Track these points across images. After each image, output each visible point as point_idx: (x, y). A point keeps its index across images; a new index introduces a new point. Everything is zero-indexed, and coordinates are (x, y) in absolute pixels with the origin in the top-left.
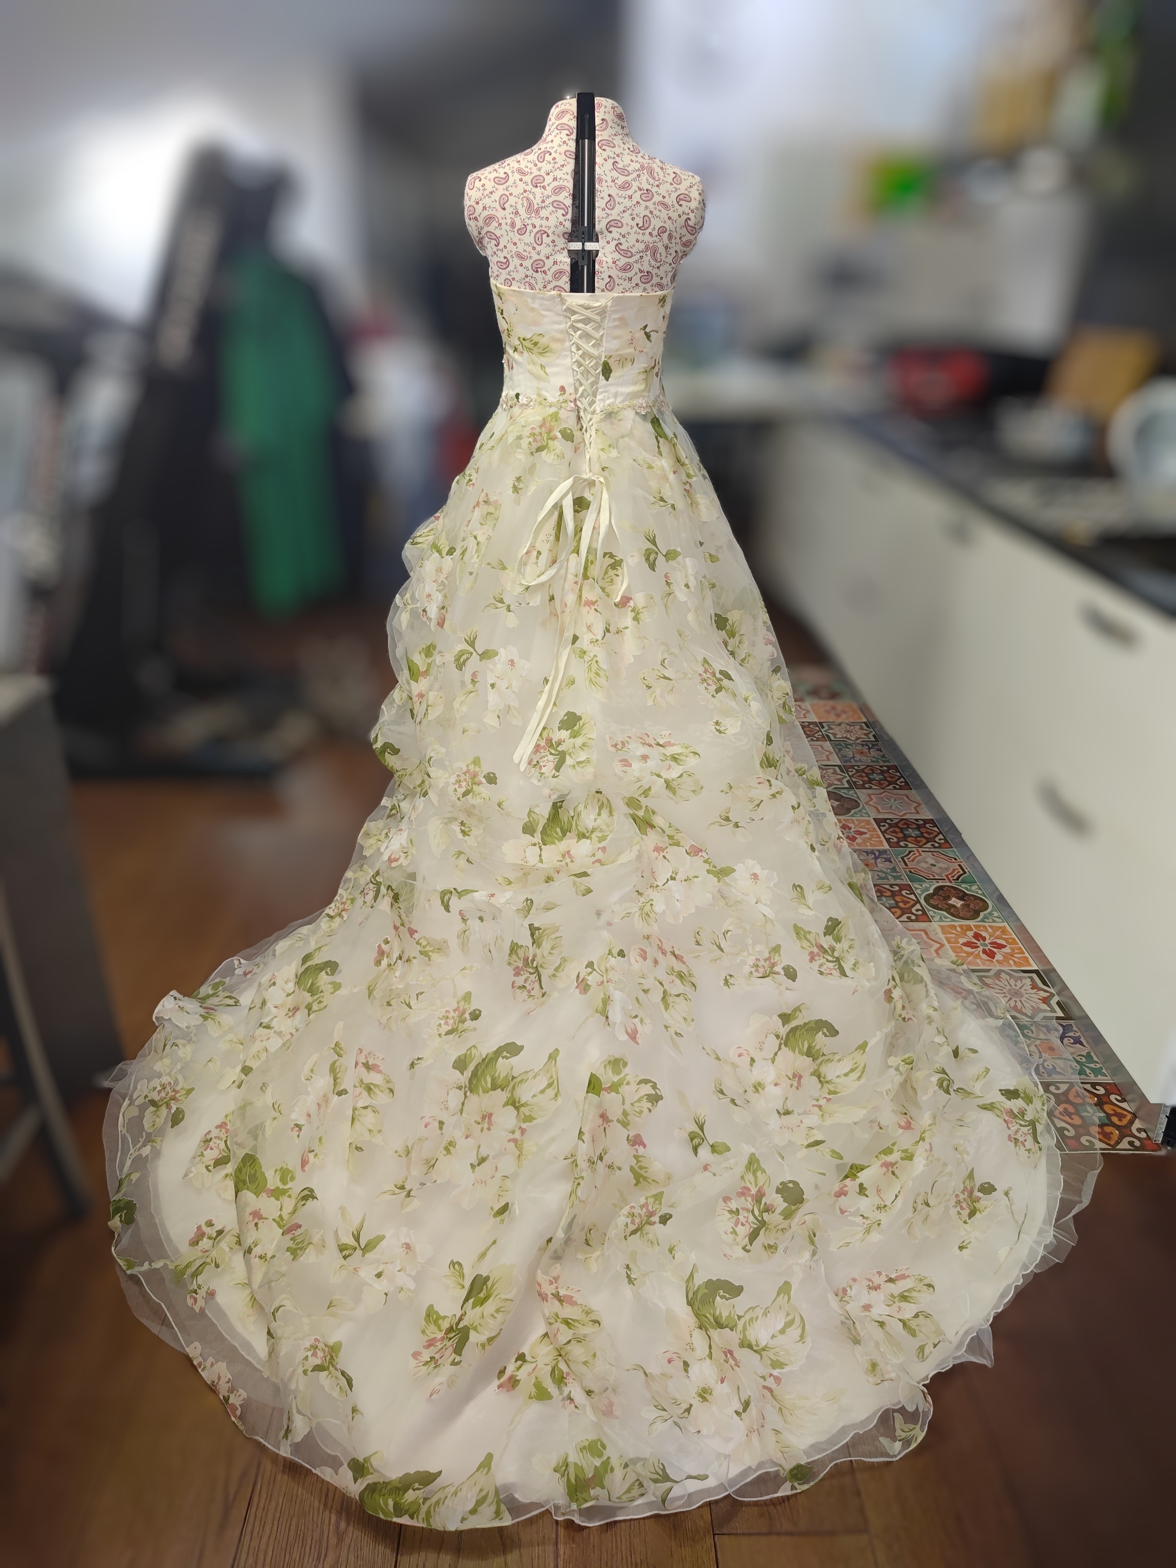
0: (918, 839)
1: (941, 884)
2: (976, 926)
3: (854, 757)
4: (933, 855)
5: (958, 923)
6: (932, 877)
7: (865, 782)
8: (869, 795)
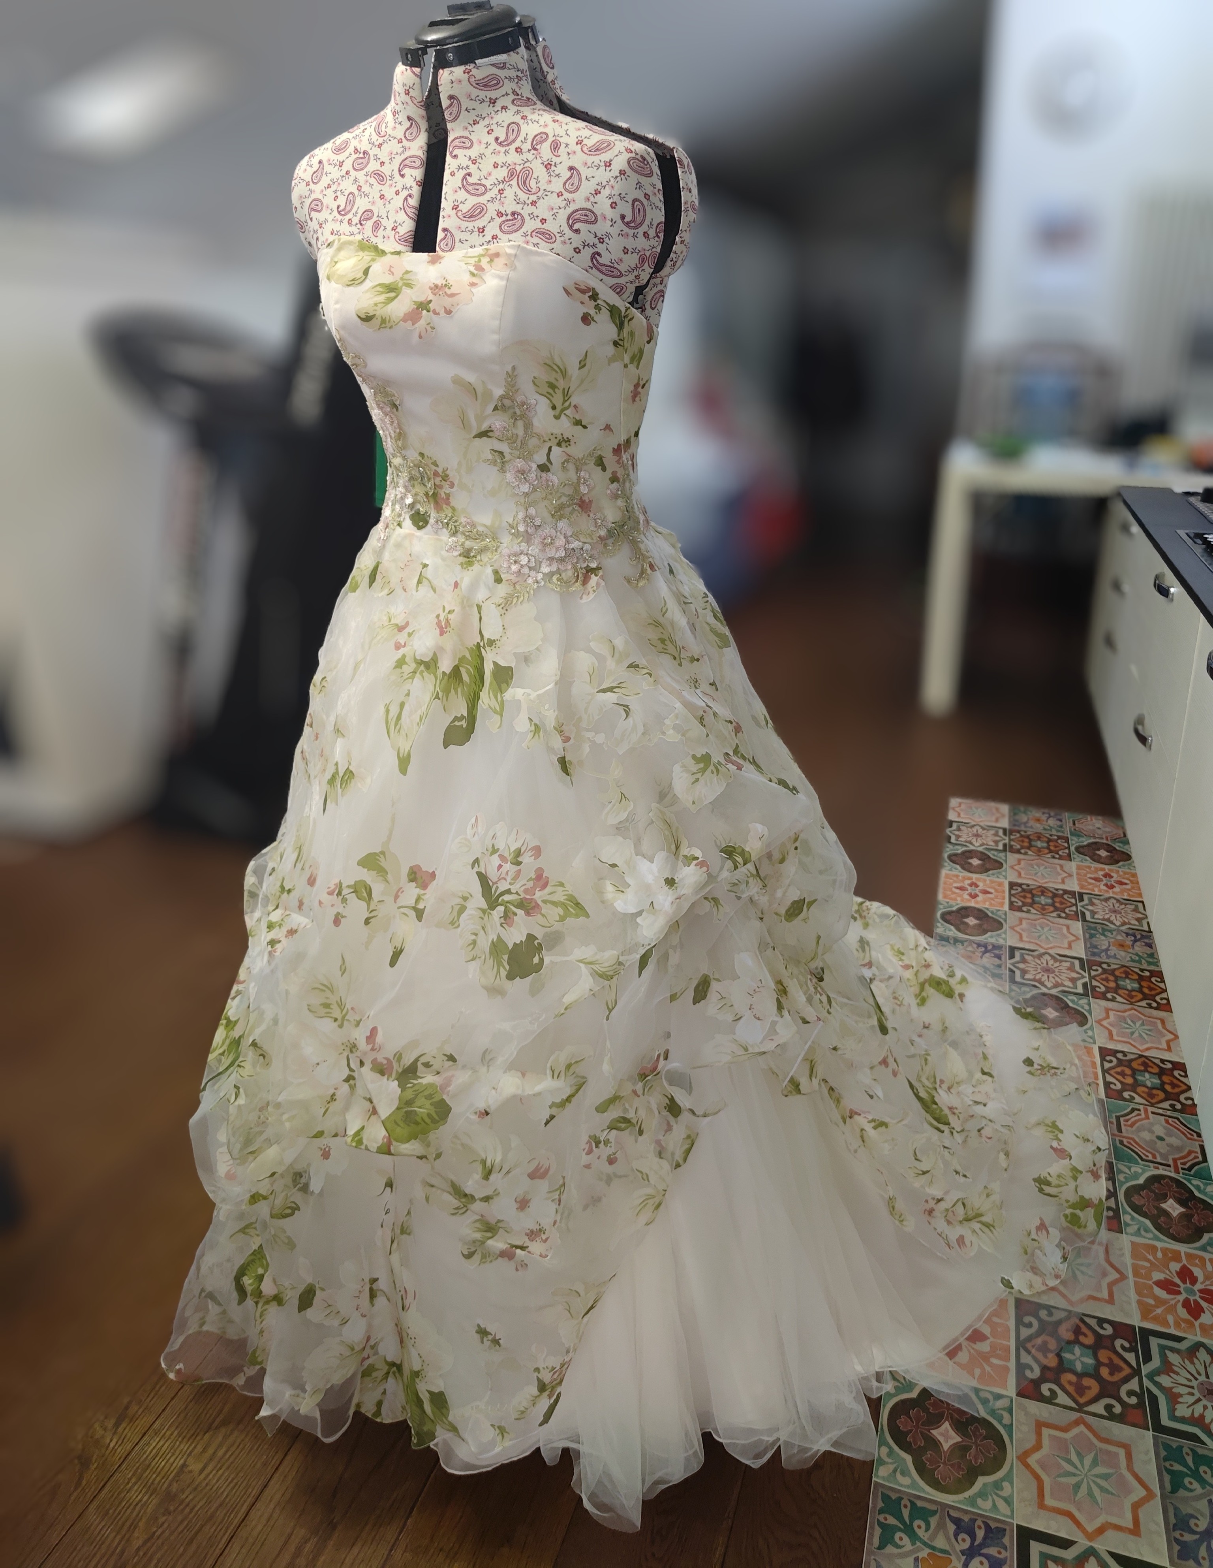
0: (1155, 1092)
1: (1161, 1171)
2: (1189, 1256)
3: (1107, 950)
4: (1167, 1122)
5: (1165, 1243)
6: (1150, 1158)
7: (1108, 989)
8: (1107, 1010)
